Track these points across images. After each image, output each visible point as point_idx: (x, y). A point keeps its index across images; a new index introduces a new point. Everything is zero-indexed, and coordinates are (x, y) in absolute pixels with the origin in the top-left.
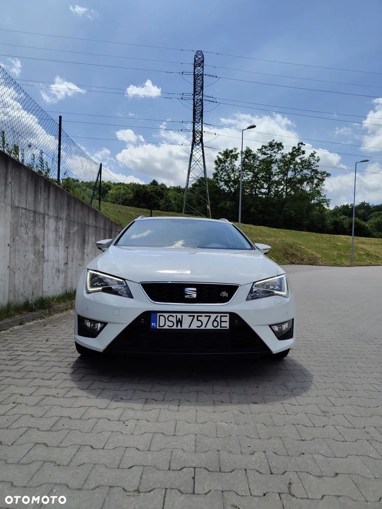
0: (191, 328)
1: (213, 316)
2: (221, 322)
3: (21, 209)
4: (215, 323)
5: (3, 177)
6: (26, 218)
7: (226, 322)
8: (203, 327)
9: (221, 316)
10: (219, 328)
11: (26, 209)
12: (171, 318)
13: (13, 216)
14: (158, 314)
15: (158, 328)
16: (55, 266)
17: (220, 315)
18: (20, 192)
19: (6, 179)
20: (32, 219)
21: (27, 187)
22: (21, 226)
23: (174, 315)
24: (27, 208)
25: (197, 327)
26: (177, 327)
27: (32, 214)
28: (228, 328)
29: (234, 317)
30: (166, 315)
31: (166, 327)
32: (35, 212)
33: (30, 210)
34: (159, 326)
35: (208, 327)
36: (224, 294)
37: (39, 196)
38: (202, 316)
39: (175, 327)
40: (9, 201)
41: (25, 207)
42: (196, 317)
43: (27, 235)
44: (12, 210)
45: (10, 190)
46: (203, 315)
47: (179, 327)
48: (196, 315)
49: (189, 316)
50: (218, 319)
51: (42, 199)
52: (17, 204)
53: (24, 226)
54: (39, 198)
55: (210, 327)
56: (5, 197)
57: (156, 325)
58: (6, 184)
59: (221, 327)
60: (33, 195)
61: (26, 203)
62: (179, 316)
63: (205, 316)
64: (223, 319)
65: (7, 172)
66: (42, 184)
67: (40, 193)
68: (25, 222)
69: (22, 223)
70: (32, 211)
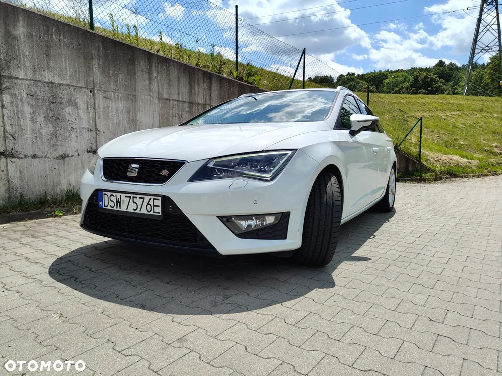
0: (128, 210)
1: (147, 198)
2: (154, 206)
3: (171, 101)
4: (149, 207)
5: (146, 72)
6: (179, 109)
7: (159, 206)
8: (137, 211)
9: (154, 199)
10: (152, 213)
11: (179, 101)
12: (112, 198)
13: (162, 107)
14: (104, 192)
15: (104, 207)
17: (152, 197)
18: (169, 85)
19: (150, 74)
20: (187, 110)
21: (179, 80)
22: (173, 116)
23: (114, 194)
24: (180, 99)
25: (133, 209)
26: (117, 207)
27: (187, 105)
28: (160, 214)
29: (166, 201)
30: (109, 194)
31: (109, 207)
32: (191, 103)
33: (185, 102)
35: (142, 211)
36: (165, 172)
37: (196, 87)
38: (136, 197)
39: (115, 208)
40: (155, 94)
41: (177, 99)
42: (131, 198)
44: (159, 102)
45: (156, 84)
46: (138, 196)
47: (119, 209)
48: (132, 195)
49: (126, 196)
50: (151, 202)
51: (201, 90)
52: (166, 96)
53: (178, 116)
54: (197, 90)
55: (144, 211)
56: (150, 90)
57: (103, 203)
58: (150, 79)
59: (154, 212)
60: (188, 86)
61: (179, 94)
62: (118, 195)
63: (140, 198)
64: (156, 203)
65: (151, 67)
66: (200, 76)
67: (197, 84)
68: (179, 113)
69: (174, 114)
70: (188, 102)
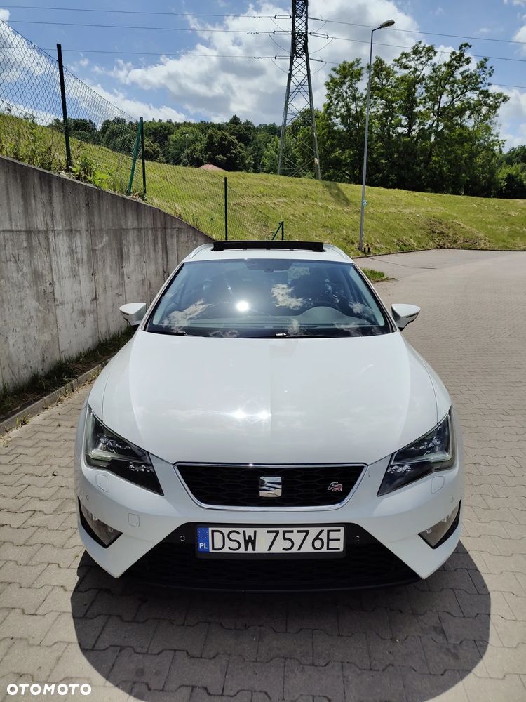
0: (273, 551)
1: (314, 532)
2: (329, 540)
4: (318, 544)
6: (13, 246)
7: (339, 540)
8: (294, 550)
9: (329, 531)
10: (324, 550)
11: (11, 231)
12: (233, 536)
14: (210, 529)
15: (211, 551)
16: (75, 308)
17: (326, 529)
20: (25, 244)
21: (8, 193)
22: (7, 261)
23: (241, 530)
24: (14, 228)
25: (284, 549)
26: (246, 549)
27: (24, 236)
28: (341, 550)
29: (353, 531)
30: (226, 531)
31: (226, 550)
32: (29, 232)
33: (20, 231)
34: (213, 549)
35: (303, 550)
36: (336, 487)
37: (33, 201)
38: (292, 532)
39: (242, 550)
41: (9, 228)
42: (281, 534)
43: (21, 273)
46: (295, 529)
47: (250, 550)
48: (281, 530)
49: (268, 532)
50: (324, 536)
51: (40, 206)
53: (13, 259)
54: (34, 204)
55: (307, 548)
57: (208, 545)
59: (328, 548)
60: (22, 203)
61: (10, 219)
62: (250, 531)
63: (298, 531)
64: (332, 535)
66: (36, 181)
67: (33, 197)
68: (13, 253)
69: (8, 256)
70: (24, 231)
